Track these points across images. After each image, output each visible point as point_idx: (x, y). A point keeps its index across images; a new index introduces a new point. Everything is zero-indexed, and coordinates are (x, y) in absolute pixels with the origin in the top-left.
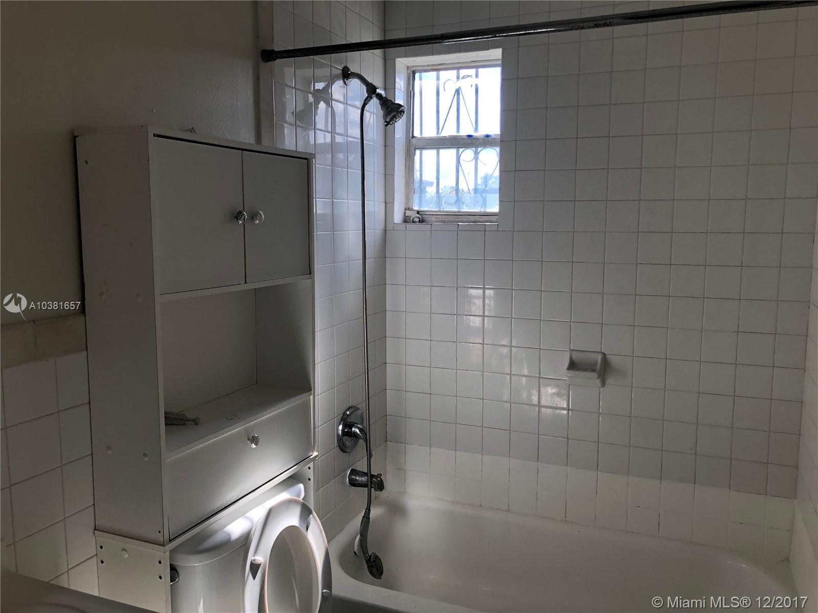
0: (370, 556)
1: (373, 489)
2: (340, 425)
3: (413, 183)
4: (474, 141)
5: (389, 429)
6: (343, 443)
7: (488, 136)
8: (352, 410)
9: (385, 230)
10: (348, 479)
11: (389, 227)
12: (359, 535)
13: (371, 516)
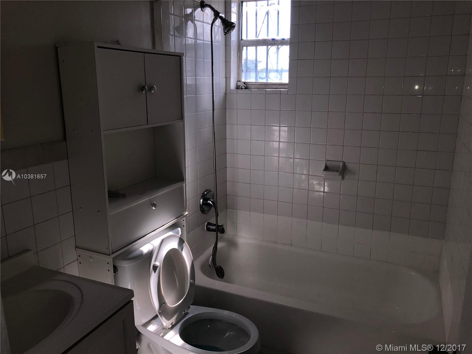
0: (218, 267)
1: (219, 233)
2: (201, 199)
3: (242, 66)
4: (276, 42)
5: (228, 201)
6: (203, 209)
7: (283, 39)
8: (207, 192)
9: (226, 94)
10: (205, 227)
11: (228, 92)
12: (212, 256)
13: (218, 246)
